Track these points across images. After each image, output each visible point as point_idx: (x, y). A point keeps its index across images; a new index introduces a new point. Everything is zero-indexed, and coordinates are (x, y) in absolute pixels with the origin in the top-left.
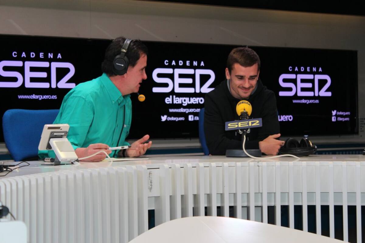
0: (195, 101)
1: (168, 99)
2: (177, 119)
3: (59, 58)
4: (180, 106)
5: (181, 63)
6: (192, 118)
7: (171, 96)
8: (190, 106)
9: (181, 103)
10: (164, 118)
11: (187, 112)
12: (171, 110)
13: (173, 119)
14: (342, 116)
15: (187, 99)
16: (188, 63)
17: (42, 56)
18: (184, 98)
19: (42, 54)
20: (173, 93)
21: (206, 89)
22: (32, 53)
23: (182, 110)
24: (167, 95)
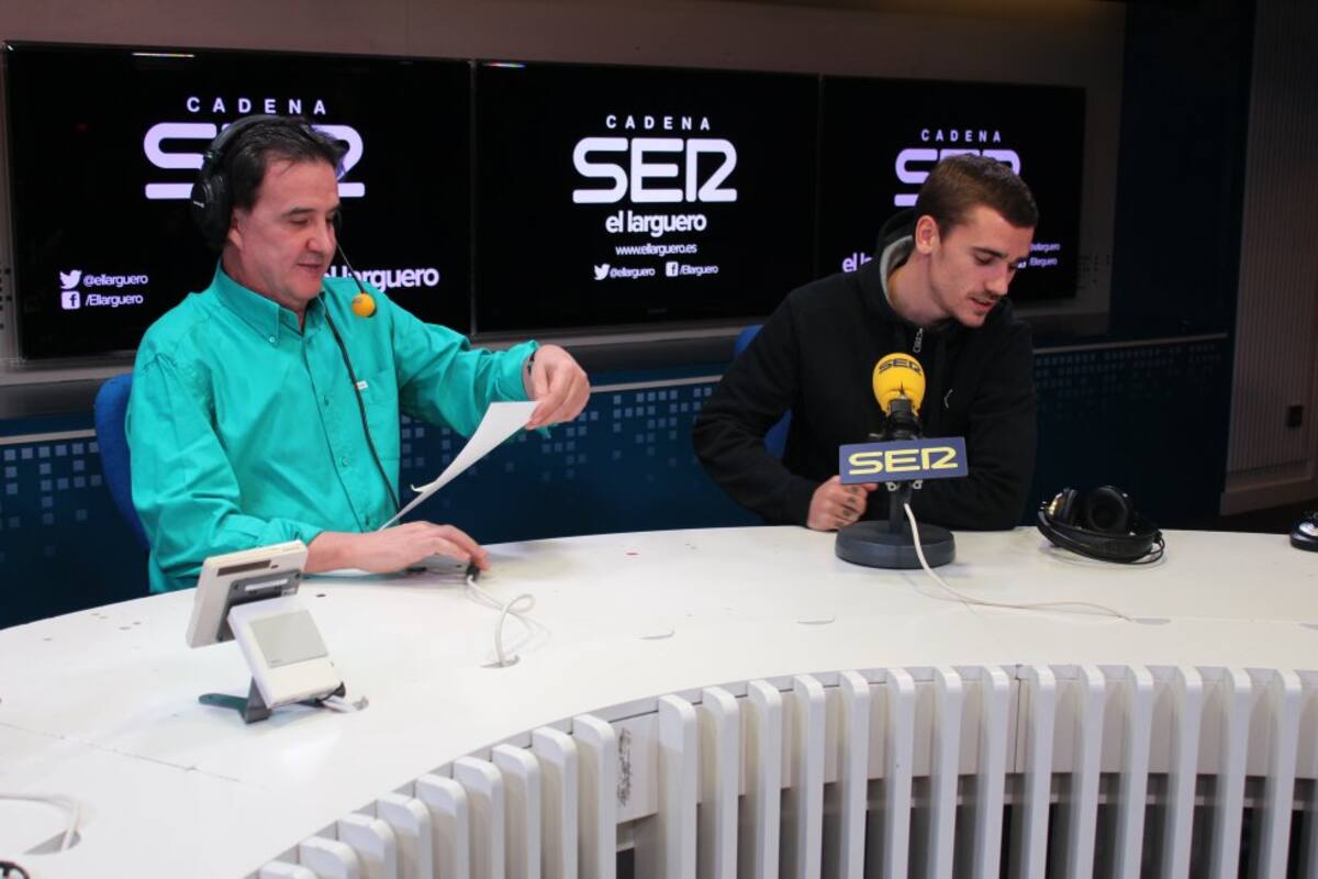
0: (681, 223)
1: (613, 221)
2: (635, 273)
3: (320, 113)
4: (643, 238)
5: (649, 122)
6: (673, 268)
7: (621, 213)
8: (669, 238)
9: (646, 230)
10: (601, 272)
11: (662, 254)
12: (620, 251)
13: (625, 272)
14: (1040, 255)
15: (663, 219)
16: (667, 122)
17: (271, 109)
18: (656, 218)
19: (270, 103)
20: (626, 203)
21: (713, 192)
22: (241, 101)
23: (649, 249)
24: (611, 209)
